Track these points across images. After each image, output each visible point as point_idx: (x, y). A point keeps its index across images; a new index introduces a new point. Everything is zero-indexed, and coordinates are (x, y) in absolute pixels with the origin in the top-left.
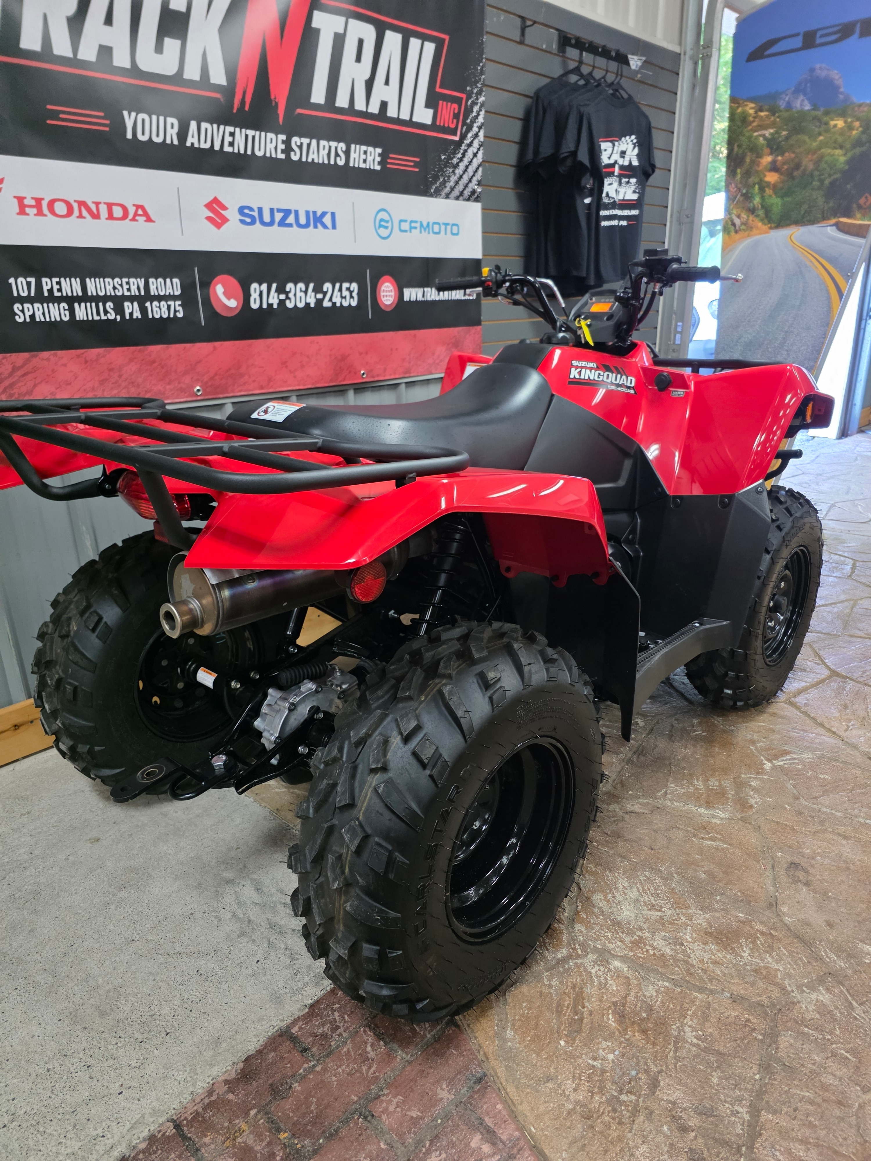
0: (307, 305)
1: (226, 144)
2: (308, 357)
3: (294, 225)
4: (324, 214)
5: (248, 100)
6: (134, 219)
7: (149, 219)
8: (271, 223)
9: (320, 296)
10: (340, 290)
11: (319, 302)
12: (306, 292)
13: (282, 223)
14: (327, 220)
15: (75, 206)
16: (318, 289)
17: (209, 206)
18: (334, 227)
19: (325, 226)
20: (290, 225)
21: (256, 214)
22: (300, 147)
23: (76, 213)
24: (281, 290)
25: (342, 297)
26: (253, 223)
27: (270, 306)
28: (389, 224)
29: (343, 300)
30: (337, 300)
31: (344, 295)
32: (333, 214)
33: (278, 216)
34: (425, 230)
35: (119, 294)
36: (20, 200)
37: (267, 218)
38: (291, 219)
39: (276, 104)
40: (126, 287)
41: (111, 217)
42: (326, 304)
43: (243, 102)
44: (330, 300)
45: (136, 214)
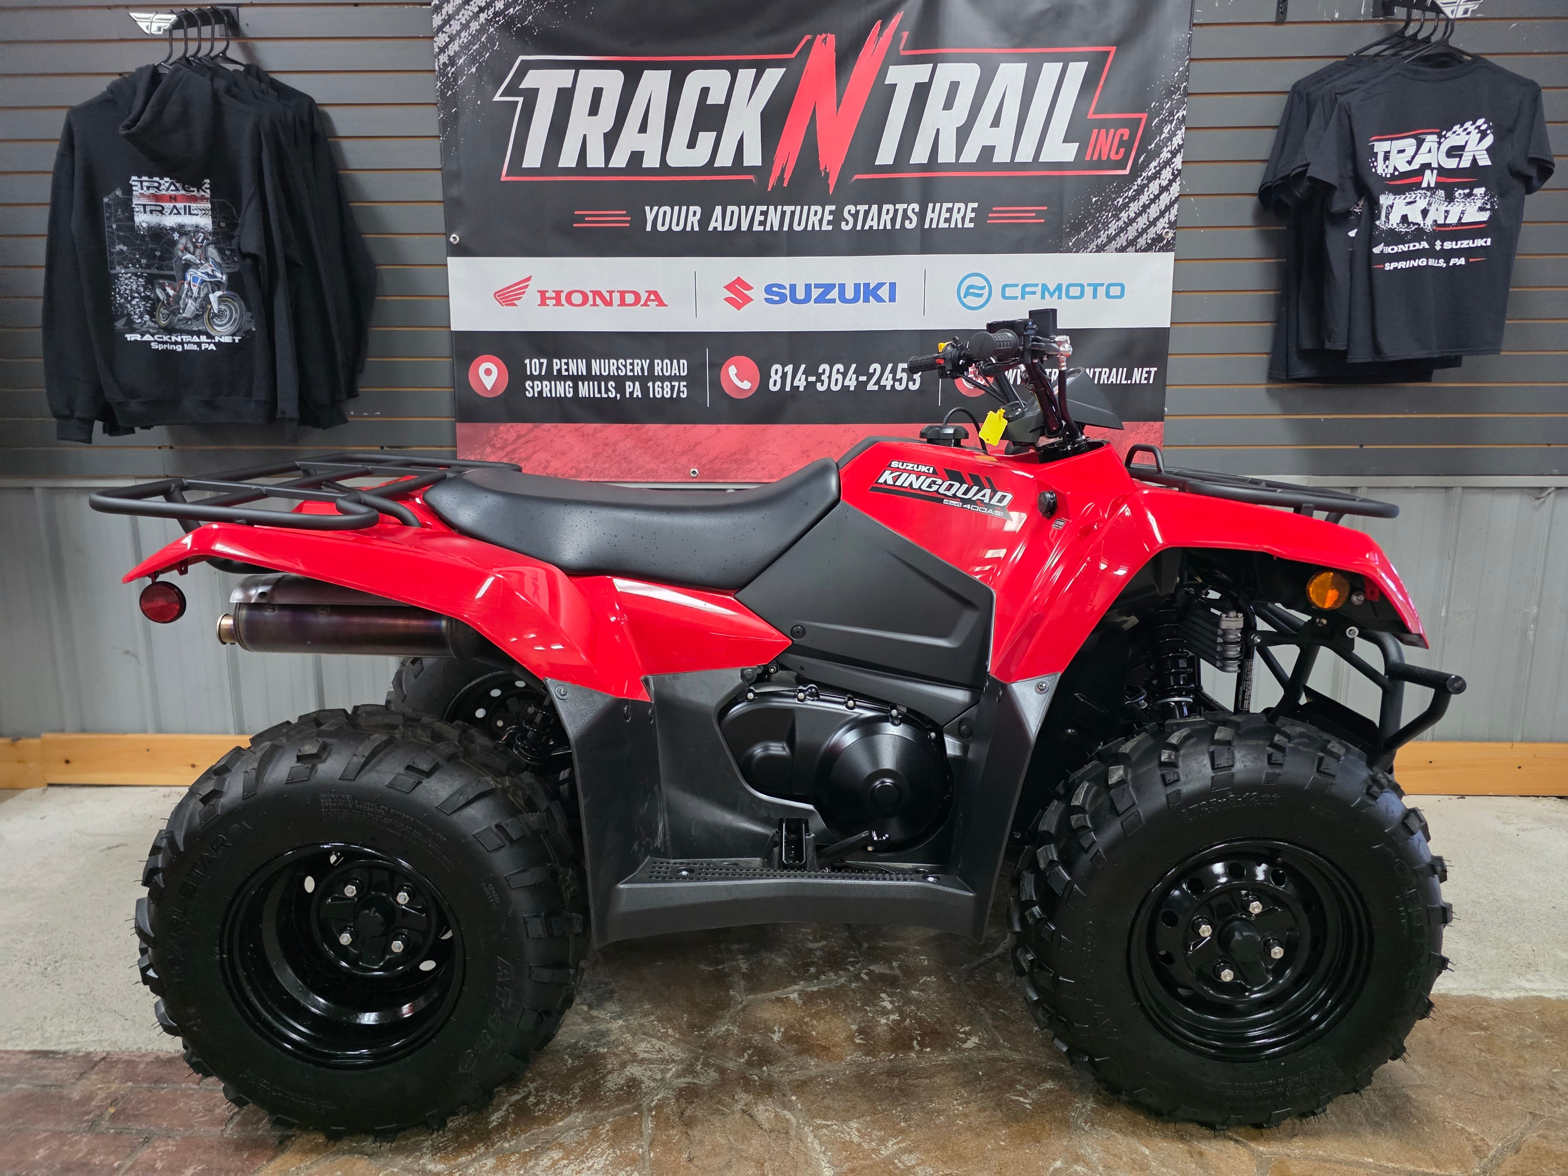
0: (845, 388)
1: (756, 223)
2: (839, 447)
3: (837, 300)
4: (880, 285)
5: (787, 176)
6: (645, 304)
7: (661, 303)
8: (807, 300)
9: (863, 378)
10: (894, 371)
11: (861, 386)
12: (844, 375)
13: (820, 299)
14: (884, 292)
15: (590, 295)
16: (862, 371)
17: (730, 287)
18: (892, 299)
19: (879, 299)
20: (833, 301)
21: (787, 292)
22: (855, 216)
23: (591, 301)
24: (811, 370)
25: (894, 379)
26: (783, 299)
27: (795, 388)
28: (986, 292)
29: (897, 384)
30: (887, 382)
31: (898, 377)
32: (893, 286)
33: (816, 293)
34: (1051, 295)
35: (622, 374)
36: (543, 293)
37: (800, 294)
38: (834, 294)
39: (827, 175)
40: (629, 367)
41: (623, 303)
42: (871, 387)
43: (781, 178)
44: (878, 382)
45: (648, 299)
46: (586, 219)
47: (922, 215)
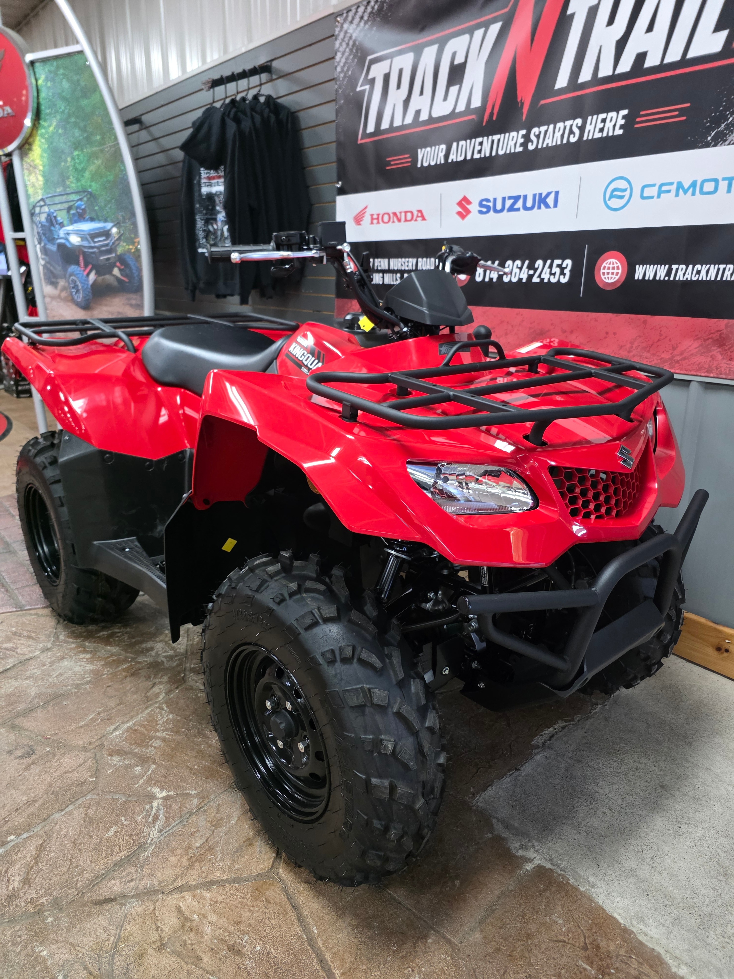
0: (520, 279)
1: (476, 152)
2: (512, 326)
3: (521, 209)
4: (549, 194)
5: (496, 111)
6: (416, 220)
7: (424, 219)
8: (502, 210)
9: (531, 272)
10: (551, 267)
11: (530, 277)
12: (521, 268)
13: (512, 209)
14: (550, 200)
15: (392, 215)
16: (531, 267)
17: (460, 204)
18: (555, 205)
19: (547, 206)
20: (518, 209)
21: (491, 204)
22: (538, 137)
23: (392, 220)
24: (501, 266)
25: (551, 274)
26: (488, 212)
27: (491, 279)
28: (627, 193)
29: (552, 277)
30: (546, 276)
31: (553, 272)
32: (557, 193)
33: (508, 203)
34: (685, 192)
35: (403, 268)
36: (372, 215)
37: (499, 207)
38: (519, 204)
39: (522, 104)
40: (406, 264)
41: (406, 220)
42: (536, 280)
43: (492, 114)
44: (539, 276)
45: (418, 216)
46: (392, 163)
47: (582, 129)
